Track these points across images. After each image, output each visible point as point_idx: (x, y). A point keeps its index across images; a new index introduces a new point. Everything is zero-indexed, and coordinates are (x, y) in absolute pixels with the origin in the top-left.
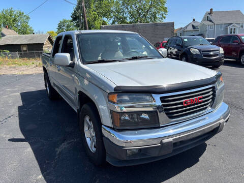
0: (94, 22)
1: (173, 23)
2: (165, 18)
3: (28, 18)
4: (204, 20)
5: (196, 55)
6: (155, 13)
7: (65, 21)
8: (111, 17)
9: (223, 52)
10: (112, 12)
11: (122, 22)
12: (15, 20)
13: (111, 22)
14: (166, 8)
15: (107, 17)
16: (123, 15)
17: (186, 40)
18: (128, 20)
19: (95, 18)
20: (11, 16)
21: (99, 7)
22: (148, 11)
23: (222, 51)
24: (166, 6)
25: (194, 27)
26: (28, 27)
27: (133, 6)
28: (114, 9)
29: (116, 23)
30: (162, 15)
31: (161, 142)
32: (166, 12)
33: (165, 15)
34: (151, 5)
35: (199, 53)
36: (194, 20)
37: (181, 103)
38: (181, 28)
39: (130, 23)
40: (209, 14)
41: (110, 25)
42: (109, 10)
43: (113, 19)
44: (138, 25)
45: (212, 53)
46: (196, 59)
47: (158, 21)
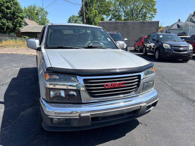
0: (94, 18)
1: (158, 22)
2: (154, 17)
3: (47, 13)
4: (188, 20)
5: (168, 49)
6: (146, 13)
7: (74, 16)
8: (109, 15)
9: (192, 49)
10: (110, 10)
11: (118, 19)
12: (37, 14)
13: (109, 18)
14: (156, 9)
15: (106, 15)
16: (119, 14)
17: (161, 36)
18: (123, 18)
19: (96, 15)
20: (34, 10)
21: (101, 7)
22: (140, 11)
23: (191, 47)
24: (155, 7)
25: (178, 26)
26: (46, 19)
27: (128, 6)
28: (112, 8)
29: (113, 20)
30: (152, 15)
31: (80, 116)
32: (155, 12)
33: (154, 15)
34: (143, 6)
35: (170, 48)
36: (179, 21)
37: (103, 86)
38: (168, 27)
39: (124, 20)
40: (192, 16)
41: (108, 21)
42: (108, 9)
43: (110, 17)
44: (128, 22)
45: (181, 49)
46: (167, 52)
47: (148, 20)
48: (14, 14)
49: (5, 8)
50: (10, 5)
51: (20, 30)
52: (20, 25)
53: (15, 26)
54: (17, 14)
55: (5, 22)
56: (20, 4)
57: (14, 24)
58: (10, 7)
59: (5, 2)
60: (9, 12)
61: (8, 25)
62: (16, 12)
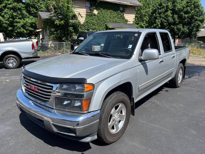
48: (192, 18)
49: (183, 13)
50: (190, 9)
51: (197, 35)
52: (197, 29)
53: (191, 31)
54: (196, 18)
55: (181, 28)
56: (202, 5)
57: (190, 28)
58: (189, 11)
59: (185, 7)
60: (187, 17)
61: (183, 31)
62: (196, 16)
